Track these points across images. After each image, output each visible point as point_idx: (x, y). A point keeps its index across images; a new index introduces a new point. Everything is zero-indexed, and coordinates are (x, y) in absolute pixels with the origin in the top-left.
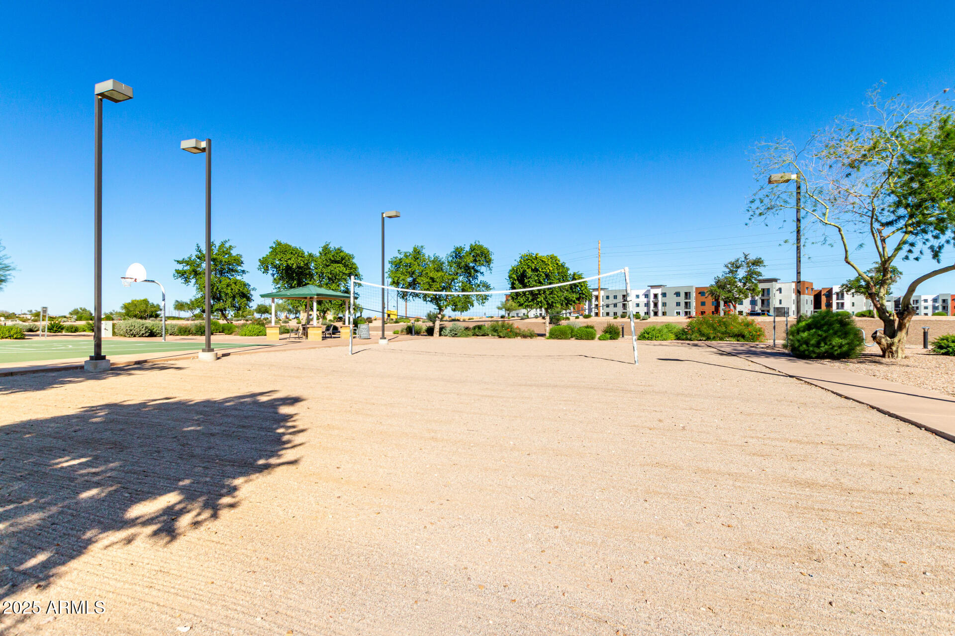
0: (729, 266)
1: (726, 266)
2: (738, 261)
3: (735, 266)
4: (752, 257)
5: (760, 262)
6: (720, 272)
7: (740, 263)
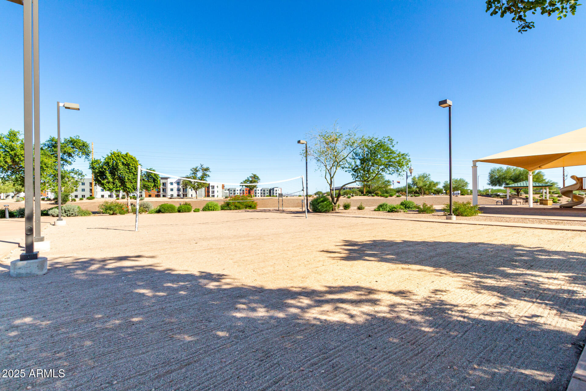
0: (193, 170)
1: (191, 170)
2: (197, 168)
3: (196, 171)
4: (205, 167)
5: (209, 170)
6: (189, 173)
7: (198, 169)
